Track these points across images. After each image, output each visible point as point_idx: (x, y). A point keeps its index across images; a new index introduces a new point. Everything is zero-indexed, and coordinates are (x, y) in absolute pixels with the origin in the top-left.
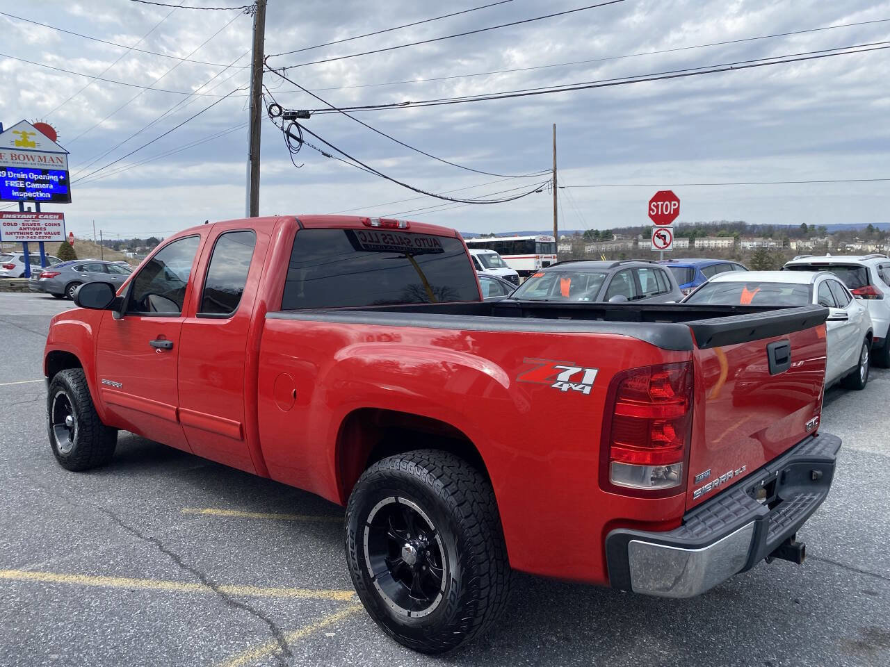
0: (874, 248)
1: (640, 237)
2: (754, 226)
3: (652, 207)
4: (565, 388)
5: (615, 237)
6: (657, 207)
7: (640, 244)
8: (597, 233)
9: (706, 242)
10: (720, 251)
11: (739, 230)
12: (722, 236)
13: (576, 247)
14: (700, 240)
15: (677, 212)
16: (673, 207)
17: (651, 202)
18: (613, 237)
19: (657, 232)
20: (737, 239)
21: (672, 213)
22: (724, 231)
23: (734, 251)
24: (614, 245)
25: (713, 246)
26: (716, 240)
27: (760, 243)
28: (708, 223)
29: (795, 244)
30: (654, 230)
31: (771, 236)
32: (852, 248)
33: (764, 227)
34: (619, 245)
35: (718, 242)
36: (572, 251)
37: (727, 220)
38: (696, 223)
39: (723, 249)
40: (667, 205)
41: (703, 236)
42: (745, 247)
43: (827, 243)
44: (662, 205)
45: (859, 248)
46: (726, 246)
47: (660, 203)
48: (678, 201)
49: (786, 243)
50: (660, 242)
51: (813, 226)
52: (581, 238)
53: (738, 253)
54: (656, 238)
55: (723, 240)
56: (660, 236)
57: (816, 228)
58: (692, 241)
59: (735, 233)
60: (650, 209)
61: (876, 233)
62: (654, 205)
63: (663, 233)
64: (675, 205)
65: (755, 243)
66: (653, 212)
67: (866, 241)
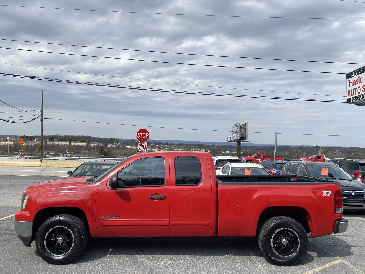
0: (134, 148)
1: (48, 140)
2: (94, 138)
3: (138, 135)
4: (325, 195)
5: (36, 139)
6: (140, 135)
7: (48, 143)
8: (27, 137)
9: (76, 143)
10: (81, 147)
11: (88, 139)
12: (82, 141)
13: (16, 143)
14: (73, 142)
15: (148, 137)
16: (146, 135)
17: (137, 133)
18: (35, 139)
19: (140, 144)
20: (88, 142)
21: (146, 137)
22: (83, 139)
23: (87, 147)
24: (36, 143)
25: (79, 145)
26: (80, 143)
27: (97, 145)
28: (76, 135)
29: (109, 145)
30: (139, 143)
31: (101, 142)
32: (128, 147)
33: (98, 138)
34: (38, 143)
35: (81, 143)
36: (13, 144)
37: (83, 135)
38: (71, 135)
39: (83, 146)
40: (144, 134)
41: (75, 141)
42: (92, 146)
43: (120, 145)
44: (142, 134)
45: (130, 147)
46: (84, 145)
47: (141, 133)
48: (149, 133)
49: (106, 145)
50: (141, 148)
51: (114, 139)
52: (18, 139)
53: (89, 148)
54: (140, 147)
55: (83, 143)
56: (141, 146)
57: (115, 140)
58: (70, 143)
59: (87, 140)
60: (137, 135)
61: (134, 143)
62: (139, 134)
63: (143, 144)
64: (147, 134)
65: (95, 145)
66: (139, 136)
67: (132, 145)
